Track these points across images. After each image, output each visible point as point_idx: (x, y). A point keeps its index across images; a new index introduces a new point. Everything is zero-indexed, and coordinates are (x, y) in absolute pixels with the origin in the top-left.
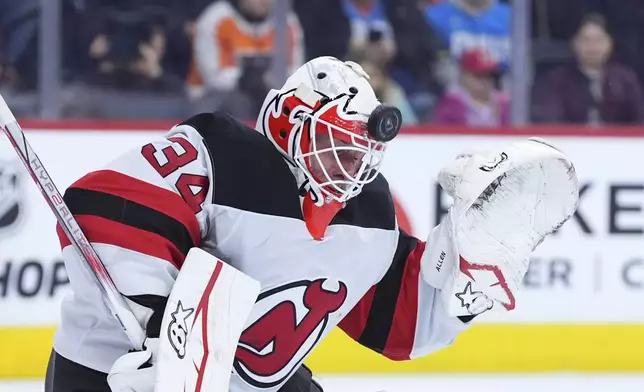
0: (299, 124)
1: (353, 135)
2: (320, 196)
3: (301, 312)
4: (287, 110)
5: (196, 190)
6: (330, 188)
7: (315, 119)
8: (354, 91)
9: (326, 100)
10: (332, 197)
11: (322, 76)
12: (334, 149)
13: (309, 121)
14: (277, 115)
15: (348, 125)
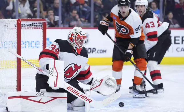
0: (74, 37)
1: (82, 38)
2: (79, 48)
3: (74, 68)
4: (72, 36)
5: (58, 51)
6: (80, 46)
7: (76, 36)
8: (81, 31)
9: (77, 33)
10: (80, 47)
11: (76, 30)
12: (80, 40)
13: (75, 37)
14: (70, 37)
15: (81, 36)
